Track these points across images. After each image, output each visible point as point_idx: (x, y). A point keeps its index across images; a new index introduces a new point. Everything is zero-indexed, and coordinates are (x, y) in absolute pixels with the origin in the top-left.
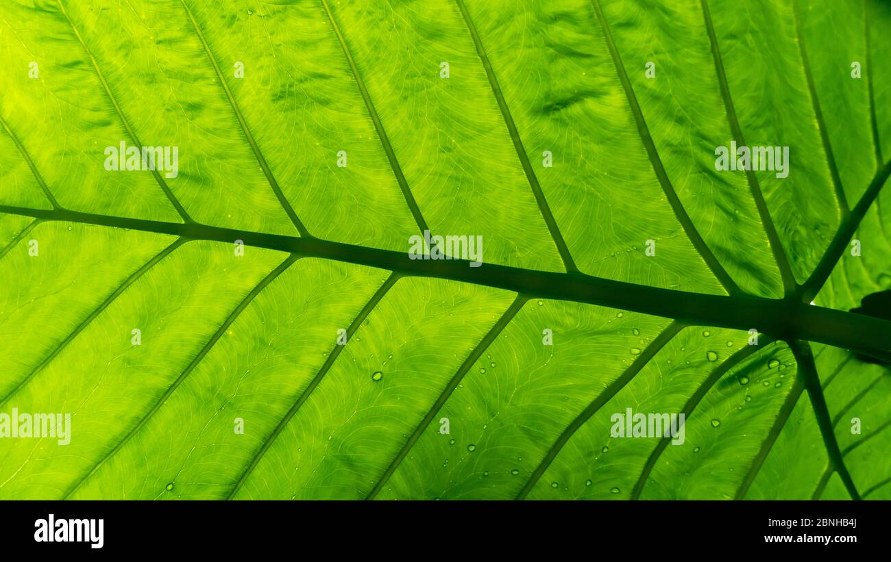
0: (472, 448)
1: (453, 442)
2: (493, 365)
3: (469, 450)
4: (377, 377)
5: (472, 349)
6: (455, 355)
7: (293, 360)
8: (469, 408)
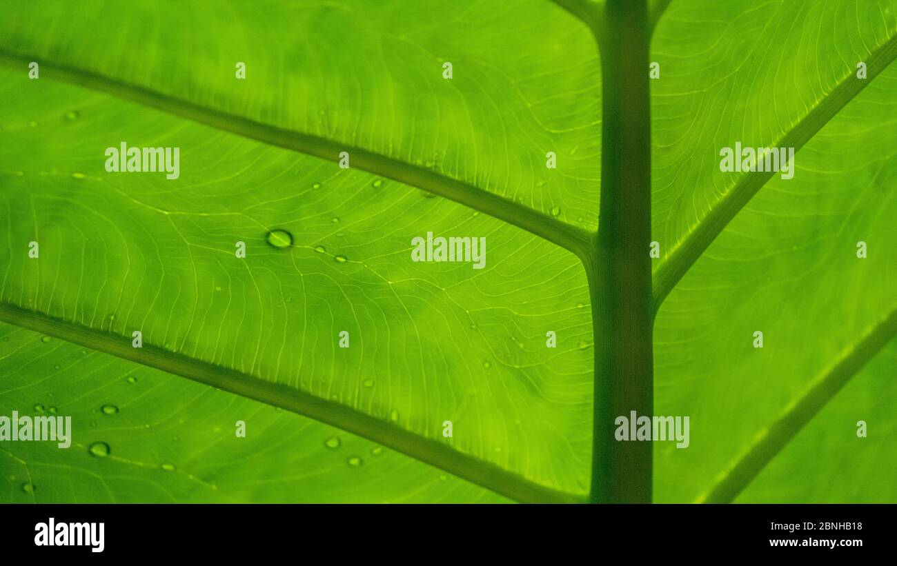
0: (99, 451)
1: (109, 411)
2: (354, 462)
3: (91, 446)
4: (280, 240)
5: (394, 417)
6: (368, 384)
7: (296, 62)
8: (217, 430)
